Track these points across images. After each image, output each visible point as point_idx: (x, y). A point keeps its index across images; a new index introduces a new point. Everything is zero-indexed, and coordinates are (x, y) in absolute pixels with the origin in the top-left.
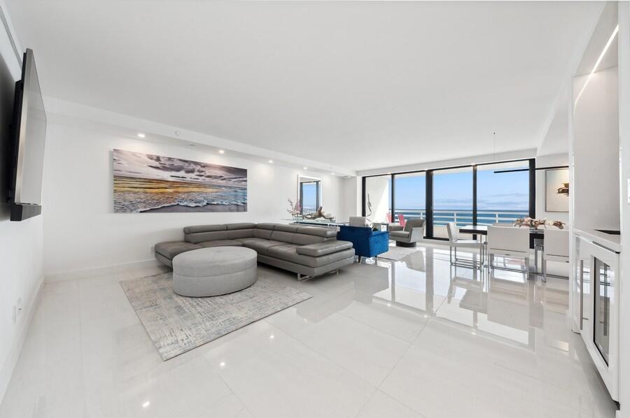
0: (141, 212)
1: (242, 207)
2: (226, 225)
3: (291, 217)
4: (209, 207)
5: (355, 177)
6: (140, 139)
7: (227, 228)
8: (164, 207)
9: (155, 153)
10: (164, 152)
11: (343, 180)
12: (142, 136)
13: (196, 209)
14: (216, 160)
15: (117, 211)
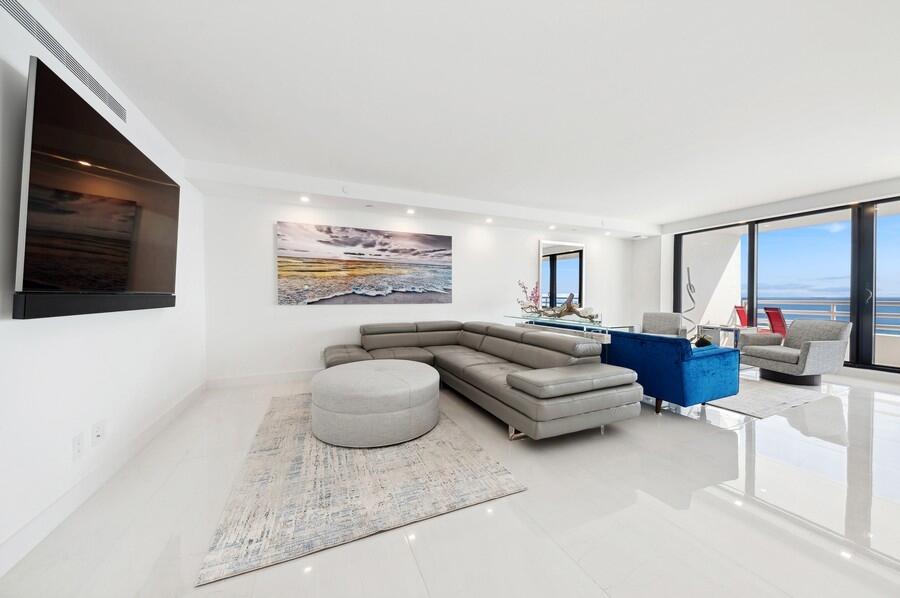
0: (309, 303)
1: (445, 296)
2: (416, 325)
3: (520, 313)
4: (396, 295)
5: (660, 236)
6: (304, 205)
7: (417, 329)
8: (336, 296)
9: (325, 222)
10: (335, 220)
11: (632, 243)
12: (305, 199)
13: (377, 298)
14: (405, 225)
15: (281, 303)
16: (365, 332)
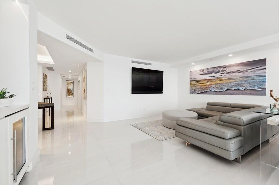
0: (197, 94)
4: (228, 91)
8: (205, 92)
9: (202, 68)
10: (204, 67)
12: (193, 64)
13: (220, 92)
15: (190, 93)
16: (209, 104)
